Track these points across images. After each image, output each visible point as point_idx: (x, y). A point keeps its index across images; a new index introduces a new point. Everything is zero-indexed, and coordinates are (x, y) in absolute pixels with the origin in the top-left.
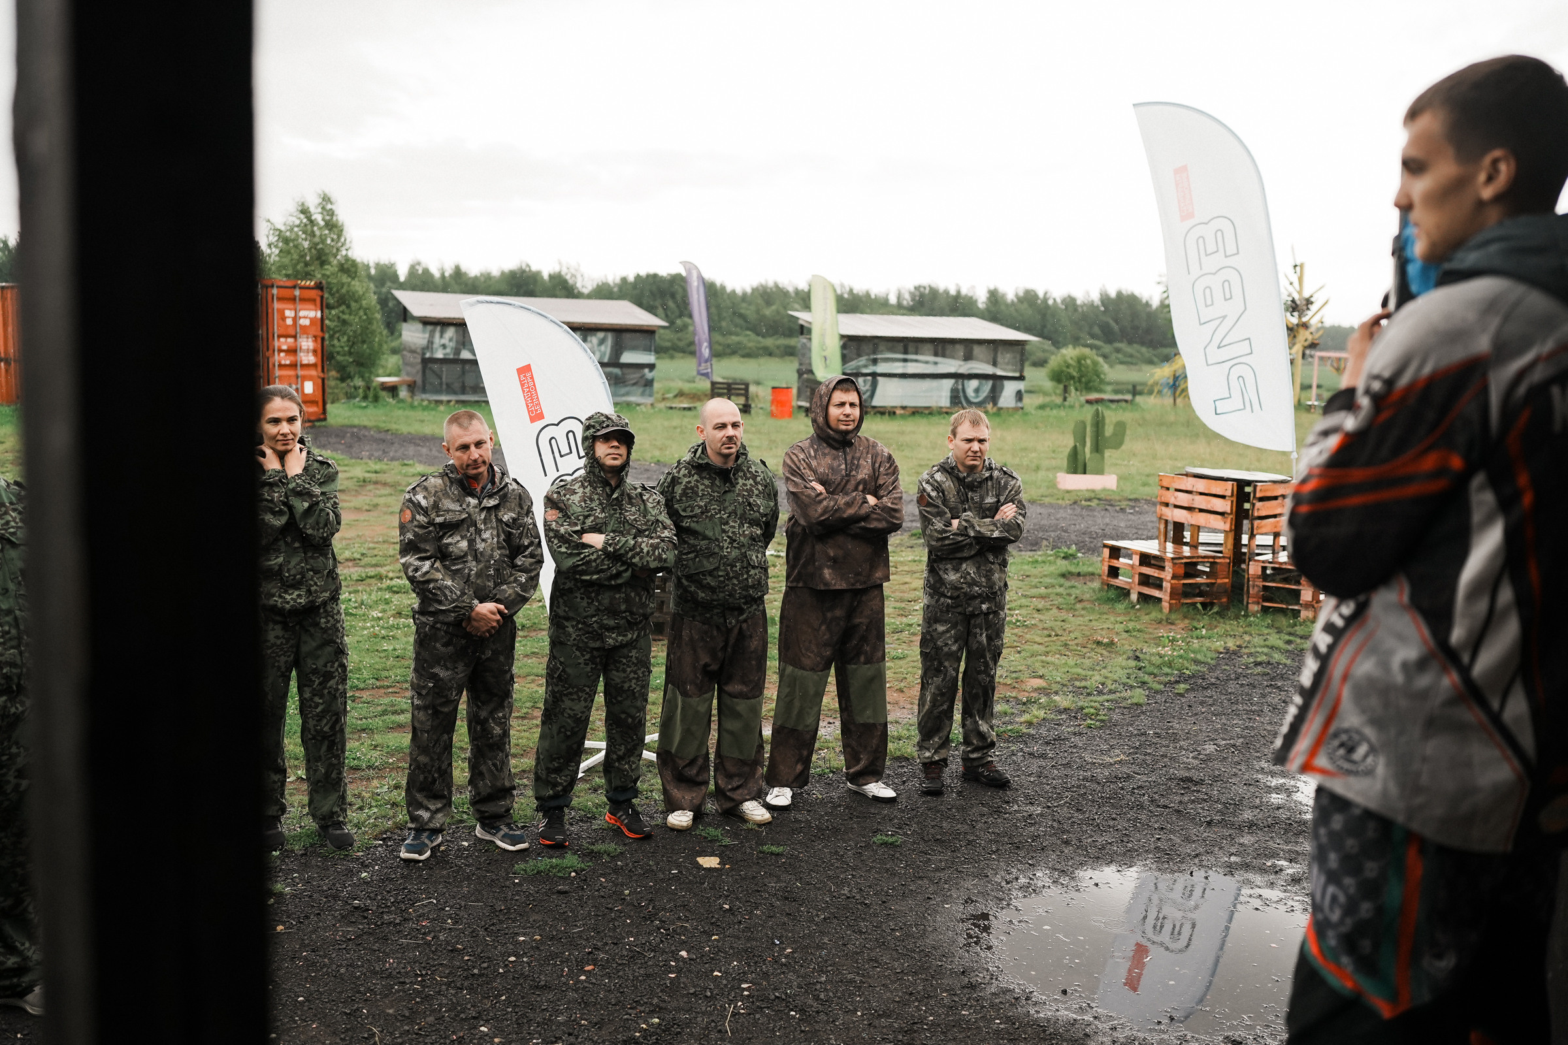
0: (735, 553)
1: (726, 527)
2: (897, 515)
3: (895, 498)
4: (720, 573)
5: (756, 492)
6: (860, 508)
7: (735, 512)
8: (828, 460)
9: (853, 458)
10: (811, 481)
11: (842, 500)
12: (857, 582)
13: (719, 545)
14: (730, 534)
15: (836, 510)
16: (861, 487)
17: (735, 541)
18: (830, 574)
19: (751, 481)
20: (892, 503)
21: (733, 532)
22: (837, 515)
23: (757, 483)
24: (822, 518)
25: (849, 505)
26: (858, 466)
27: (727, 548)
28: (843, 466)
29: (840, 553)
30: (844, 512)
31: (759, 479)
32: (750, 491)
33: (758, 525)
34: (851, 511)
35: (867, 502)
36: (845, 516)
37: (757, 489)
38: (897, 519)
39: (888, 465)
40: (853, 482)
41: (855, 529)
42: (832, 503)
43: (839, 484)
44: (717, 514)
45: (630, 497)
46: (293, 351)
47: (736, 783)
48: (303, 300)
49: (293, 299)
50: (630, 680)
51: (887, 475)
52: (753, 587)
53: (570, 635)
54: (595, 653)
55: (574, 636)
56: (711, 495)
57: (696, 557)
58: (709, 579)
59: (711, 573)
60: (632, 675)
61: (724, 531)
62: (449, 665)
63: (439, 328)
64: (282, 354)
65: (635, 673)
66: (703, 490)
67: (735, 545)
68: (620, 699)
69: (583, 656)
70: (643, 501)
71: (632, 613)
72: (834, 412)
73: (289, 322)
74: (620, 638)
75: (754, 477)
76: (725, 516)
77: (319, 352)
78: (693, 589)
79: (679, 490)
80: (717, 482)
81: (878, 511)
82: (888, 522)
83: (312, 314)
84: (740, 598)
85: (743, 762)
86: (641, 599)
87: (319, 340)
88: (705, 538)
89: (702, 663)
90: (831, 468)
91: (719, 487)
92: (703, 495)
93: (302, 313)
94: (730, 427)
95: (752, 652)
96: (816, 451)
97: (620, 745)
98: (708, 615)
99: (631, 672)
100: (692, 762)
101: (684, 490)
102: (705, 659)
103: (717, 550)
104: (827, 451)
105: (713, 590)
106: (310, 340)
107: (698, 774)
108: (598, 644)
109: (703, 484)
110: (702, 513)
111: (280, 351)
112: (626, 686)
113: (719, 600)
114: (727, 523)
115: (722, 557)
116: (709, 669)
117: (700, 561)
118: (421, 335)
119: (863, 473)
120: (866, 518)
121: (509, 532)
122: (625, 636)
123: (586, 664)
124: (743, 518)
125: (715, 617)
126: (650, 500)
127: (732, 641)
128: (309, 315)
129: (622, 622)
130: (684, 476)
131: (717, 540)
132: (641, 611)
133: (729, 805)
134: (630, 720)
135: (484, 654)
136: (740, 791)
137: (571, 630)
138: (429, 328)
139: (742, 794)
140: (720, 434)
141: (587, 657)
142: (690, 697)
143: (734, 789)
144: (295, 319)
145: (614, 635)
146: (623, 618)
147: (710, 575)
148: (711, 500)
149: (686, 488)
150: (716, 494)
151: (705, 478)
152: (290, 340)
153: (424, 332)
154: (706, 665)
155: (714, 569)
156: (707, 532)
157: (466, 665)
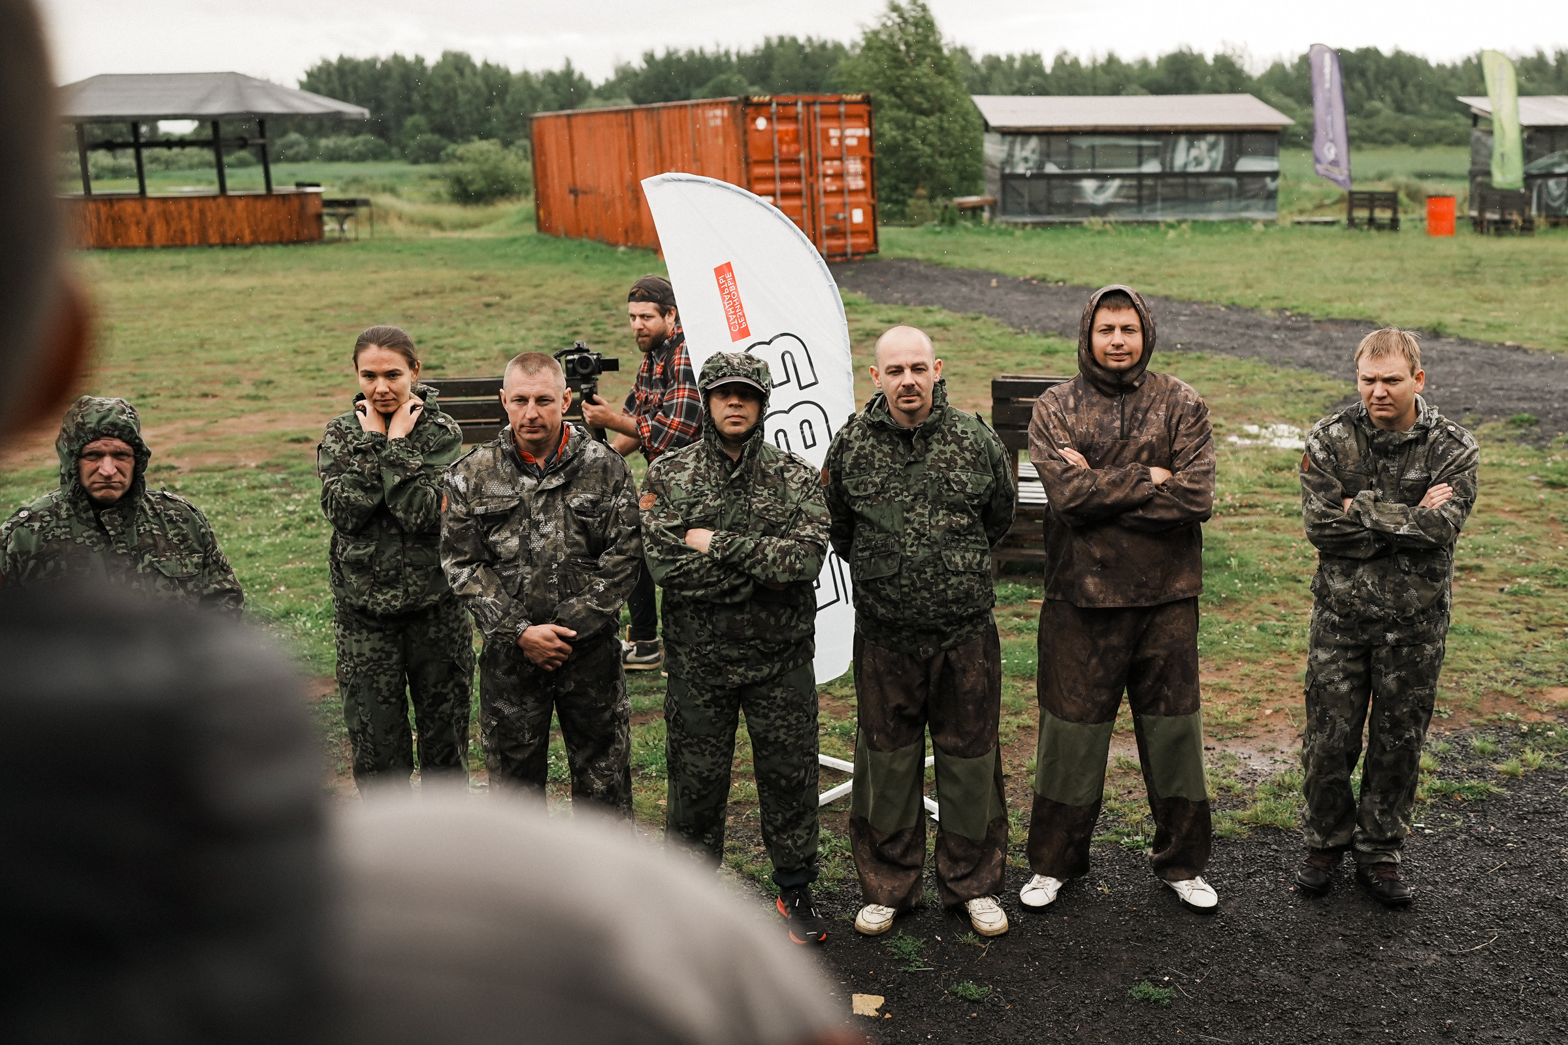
0: (923, 553)
1: (911, 516)
2: (1199, 499)
3: (1195, 473)
4: (904, 582)
5: (960, 462)
6: (1133, 489)
7: (923, 493)
8: (1096, 414)
9: (1136, 409)
10: (1062, 447)
11: (1104, 477)
12: (1141, 596)
13: (899, 542)
14: (916, 526)
15: (1094, 493)
16: (1145, 456)
17: (924, 535)
18: (1095, 584)
19: (954, 447)
20: (1190, 481)
21: (921, 523)
22: (1096, 500)
23: (962, 449)
24: (1072, 505)
25: (1114, 484)
26: (1143, 423)
27: (912, 545)
28: (1118, 423)
29: (1111, 553)
30: (1108, 495)
31: (966, 443)
32: (951, 464)
33: (963, 510)
34: (1117, 495)
35: (1149, 480)
36: (1108, 501)
37: (963, 458)
38: (1199, 505)
39: (1192, 420)
40: (1132, 448)
41: (1128, 518)
42: (1088, 482)
43: (1110, 450)
44: (897, 495)
45: (765, 475)
46: (839, 176)
47: (961, 870)
48: (849, 117)
49: (837, 117)
50: (777, 729)
51: (1187, 436)
52: (956, 601)
53: (683, 667)
54: (718, 692)
55: (687, 668)
56: (891, 468)
57: (872, 556)
58: (889, 589)
59: (890, 580)
60: (779, 722)
61: (907, 521)
62: (514, 699)
63: (1019, 139)
64: (828, 180)
65: (784, 719)
66: (880, 460)
67: (924, 541)
68: (765, 753)
69: (702, 695)
70: (784, 479)
71: (764, 641)
72: (1100, 341)
73: (834, 142)
74: (751, 674)
75: (959, 440)
76: (908, 500)
77: (869, 175)
78: (870, 601)
79: (848, 459)
80: (901, 449)
81: (1167, 494)
82: (1182, 509)
83: (859, 132)
84: (936, 617)
85: (971, 843)
86: (778, 620)
87: (868, 162)
88: (882, 530)
89: (892, 705)
90: (1100, 426)
91: (902, 456)
92: (881, 467)
93: (848, 132)
94: (908, 371)
95: (966, 693)
96: (1078, 400)
97: (776, 814)
98: (895, 639)
99: (776, 718)
100: (894, 838)
101: (855, 459)
102: (896, 698)
103: (897, 548)
104: (1095, 399)
105: (895, 604)
106: (858, 162)
107: (904, 854)
108: (719, 681)
109: (880, 451)
110: (878, 493)
111: (825, 176)
112: (772, 737)
113: (904, 619)
114: (912, 509)
115: (903, 559)
116: (906, 712)
117: (875, 563)
118: (999, 147)
119: (1149, 434)
120: (1146, 503)
121: (582, 521)
122: (760, 670)
123: (709, 707)
124: (937, 503)
125: (905, 642)
126: (795, 479)
127: (934, 677)
128: (855, 133)
129: (750, 653)
130: (856, 438)
131: (897, 533)
132: (779, 637)
133: (952, 901)
134: (783, 782)
135: (563, 686)
136: (966, 883)
137: (684, 659)
138: (1009, 139)
139: (968, 887)
140: (895, 381)
141: (708, 696)
142: (879, 750)
143: (958, 879)
144: (841, 139)
145: (740, 670)
146: (751, 647)
147: (890, 584)
148: (890, 475)
149: (858, 456)
150: (898, 466)
151: (885, 442)
152: (836, 163)
153: (1002, 143)
154: (899, 708)
155: (894, 576)
156: (883, 522)
157: (537, 700)
